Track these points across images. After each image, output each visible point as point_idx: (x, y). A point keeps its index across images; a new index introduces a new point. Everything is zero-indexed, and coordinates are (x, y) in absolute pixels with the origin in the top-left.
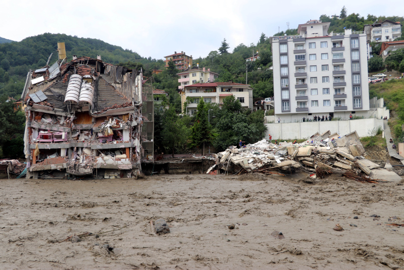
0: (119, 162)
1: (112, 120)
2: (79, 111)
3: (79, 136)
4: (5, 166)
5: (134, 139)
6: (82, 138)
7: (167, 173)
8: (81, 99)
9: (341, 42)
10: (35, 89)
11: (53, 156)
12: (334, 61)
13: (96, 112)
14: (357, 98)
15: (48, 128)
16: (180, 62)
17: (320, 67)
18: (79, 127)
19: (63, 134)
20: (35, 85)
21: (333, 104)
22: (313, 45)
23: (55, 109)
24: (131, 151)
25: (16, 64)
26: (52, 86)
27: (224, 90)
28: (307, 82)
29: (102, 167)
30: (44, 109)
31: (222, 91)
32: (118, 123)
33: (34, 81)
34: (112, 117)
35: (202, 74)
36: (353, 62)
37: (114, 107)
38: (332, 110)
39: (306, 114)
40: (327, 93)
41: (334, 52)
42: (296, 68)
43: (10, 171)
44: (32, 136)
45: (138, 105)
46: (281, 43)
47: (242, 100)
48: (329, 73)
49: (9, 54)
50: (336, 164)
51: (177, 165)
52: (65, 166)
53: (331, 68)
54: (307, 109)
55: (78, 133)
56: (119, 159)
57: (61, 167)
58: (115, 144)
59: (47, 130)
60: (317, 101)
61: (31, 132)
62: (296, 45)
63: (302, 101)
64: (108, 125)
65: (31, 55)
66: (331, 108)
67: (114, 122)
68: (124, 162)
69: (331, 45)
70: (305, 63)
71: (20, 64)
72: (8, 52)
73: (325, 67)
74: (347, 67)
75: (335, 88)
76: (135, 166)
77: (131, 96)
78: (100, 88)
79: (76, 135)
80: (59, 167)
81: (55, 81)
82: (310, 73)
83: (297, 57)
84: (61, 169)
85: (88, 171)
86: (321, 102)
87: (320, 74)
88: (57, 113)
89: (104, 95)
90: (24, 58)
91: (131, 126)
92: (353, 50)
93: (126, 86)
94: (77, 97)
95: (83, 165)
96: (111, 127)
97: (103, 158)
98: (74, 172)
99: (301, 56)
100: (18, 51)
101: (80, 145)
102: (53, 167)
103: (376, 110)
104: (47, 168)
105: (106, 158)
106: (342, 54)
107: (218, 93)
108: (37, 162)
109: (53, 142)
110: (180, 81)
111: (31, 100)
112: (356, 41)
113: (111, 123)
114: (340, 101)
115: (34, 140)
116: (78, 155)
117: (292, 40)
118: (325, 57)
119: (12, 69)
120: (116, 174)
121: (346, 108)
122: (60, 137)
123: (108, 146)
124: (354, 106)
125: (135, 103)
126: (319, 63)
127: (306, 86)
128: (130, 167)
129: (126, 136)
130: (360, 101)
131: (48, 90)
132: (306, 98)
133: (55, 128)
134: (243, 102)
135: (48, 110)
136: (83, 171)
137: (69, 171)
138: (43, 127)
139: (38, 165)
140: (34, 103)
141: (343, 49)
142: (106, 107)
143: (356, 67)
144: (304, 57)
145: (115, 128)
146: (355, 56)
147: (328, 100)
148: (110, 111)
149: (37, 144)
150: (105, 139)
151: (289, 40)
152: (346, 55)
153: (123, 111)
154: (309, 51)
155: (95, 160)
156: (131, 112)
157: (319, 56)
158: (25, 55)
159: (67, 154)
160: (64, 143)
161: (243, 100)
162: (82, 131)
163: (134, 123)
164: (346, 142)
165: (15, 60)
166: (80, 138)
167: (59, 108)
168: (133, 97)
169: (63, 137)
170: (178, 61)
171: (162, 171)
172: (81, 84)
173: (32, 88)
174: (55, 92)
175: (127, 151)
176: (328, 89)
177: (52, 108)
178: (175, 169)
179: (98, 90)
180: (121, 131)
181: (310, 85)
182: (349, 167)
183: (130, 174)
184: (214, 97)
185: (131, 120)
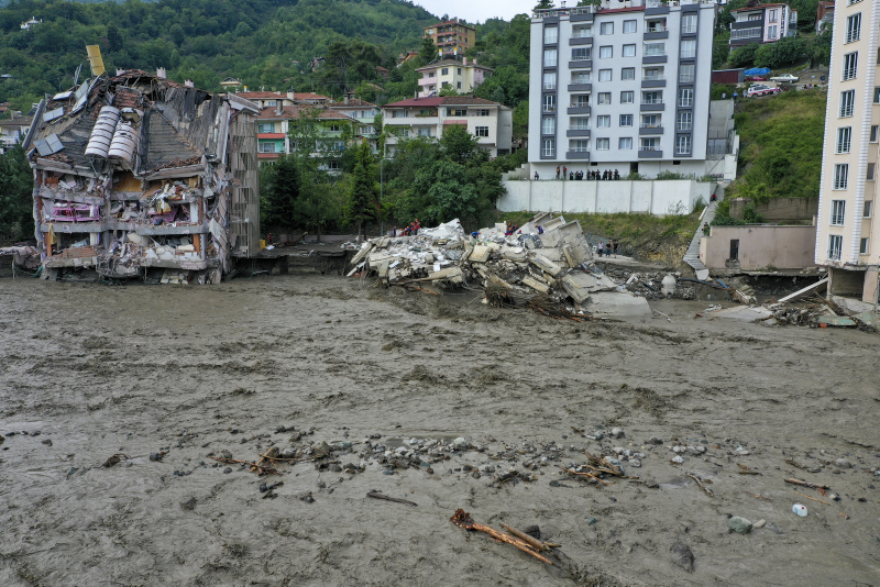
0: (182, 258)
1: (171, 186)
2: (120, 169)
3: (122, 211)
4: (9, 257)
5: (209, 219)
6: (127, 215)
7: (284, 272)
8: (111, 152)
9: (664, 21)
10: (49, 129)
11: (78, 245)
12: (646, 60)
13: (143, 172)
14: (684, 136)
15: (66, 199)
16: (451, 39)
17: (617, 73)
18: (120, 196)
19: (92, 209)
20: (49, 122)
21: (637, 145)
22: (609, 27)
23: (77, 166)
24: (202, 240)
25: (199, 32)
26: (74, 126)
27: (453, 112)
28: (593, 101)
29: (154, 265)
30: (57, 166)
31: (449, 114)
32: (179, 190)
33: (48, 116)
34: (171, 181)
35: (459, 71)
36: (683, 62)
37: (172, 165)
38: (635, 158)
39: (587, 163)
40: (629, 124)
41: (646, 42)
42: (573, 74)
43: (16, 265)
44: (44, 209)
45: (213, 160)
46: (547, 25)
47: (483, 132)
48: (635, 85)
49: (186, 14)
50: (526, 280)
51: (302, 259)
52: (95, 263)
53: (640, 75)
54: (588, 155)
55: (120, 206)
56: (182, 253)
57: (89, 263)
58: (174, 228)
59: (65, 202)
60: (608, 139)
61: (40, 205)
62: (576, 28)
63: (579, 139)
64: (162, 196)
65: (224, 15)
66: (632, 154)
67: (173, 190)
68: (190, 257)
69: (643, 27)
70: (590, 64)
71: (204, 33)
72: (184, 10)
73: (628, 72)
74: (670, 73)
75: (643, 115)
76: (211, 264)
77: (203, 144)
78: (151, 130)
79: (116, 210)
80: (86, 264)
81: (79, 116)
82: (599, 84)
83: (576, 53)
84: (90, 267)
85: (131, 271)
86: (614, 142)
87: (616, 86)
88: (81, 174)
89: (160, 143)
90: (213, 21)
91: (202, 197)
92: (684, 37)
93: (198, 126)
94: (105, 148)
95: (123, 261)
96: (166, 200)
97: (155, 250)
98: (108, 272)
99: (584, 49)
100: (201, 8)
101: (121, 227)
102: (77, 262)
103: (723, 158)
104: (68, 263)
105: (161, 249)
106: (661, 47)
107: (442, 117)
108: (53, 254)
109: (76, 222)
110: (421, 82)
111: (36, 151)
112: (694, 18)
113: (169, 191)
114: (653, 140)
115: (48, 217)
116: (120, 243)
117: (568, 17)
118: (629, 51)
119: (192, 42)
120: (181, 277)
121: (660, 153)
122: (87, 213)
123: (163, 230)
124: (676, 150)
125: (208, 157)
126: (617, 63)
127: (589, 110)
128: (201, 265)
129: (194, 214)
130: (688, 140)
131: (67, 132)
132: (588, 133)
133: (77, 199)
134: (487, 135)
135: (64, 168)
136: (122, 271)
137: (99, 271)
138: (59, 196)
139: (54, 257)
140: (40, 156)
141: (665, 35)
142: (161, 163)
143: (687, 72)
144: (588, 52)
145: (174, 200)
146: (689, 49)
147: (629, 139)
148: (165, 172)
149: (50, 224)
150: (161, 218)
151: (562, 18)
152: (671, 47)
153: (186, 172)
154: (600, 40)
155: (142, 253)
156: (200, 174)
157: (618, 49)
158: (215, 14)
159: (101, 241)
160: (94, 224)
161: (487, 131)
162: (128, 203)
163: (209, 192)
164: (558, 239)
165: (196, 24)
166: (124, 214)
167: (83, 164)
168: (207, 146)
169: (91, 214)
170: (448, 36)
171: (276, 270)
172: (116, 124)
173: (43, 129)
174: (77, 137)
175: (196, 239)
176: (630, 117)
177: (69, 166)
178: (297, 266)
179: (148, 134)
180: (188, 205)
181: (598, 109)
182: (544, 288)
183: (203, 277)
184: (435, 126)
185: (201, 187)
